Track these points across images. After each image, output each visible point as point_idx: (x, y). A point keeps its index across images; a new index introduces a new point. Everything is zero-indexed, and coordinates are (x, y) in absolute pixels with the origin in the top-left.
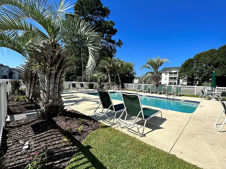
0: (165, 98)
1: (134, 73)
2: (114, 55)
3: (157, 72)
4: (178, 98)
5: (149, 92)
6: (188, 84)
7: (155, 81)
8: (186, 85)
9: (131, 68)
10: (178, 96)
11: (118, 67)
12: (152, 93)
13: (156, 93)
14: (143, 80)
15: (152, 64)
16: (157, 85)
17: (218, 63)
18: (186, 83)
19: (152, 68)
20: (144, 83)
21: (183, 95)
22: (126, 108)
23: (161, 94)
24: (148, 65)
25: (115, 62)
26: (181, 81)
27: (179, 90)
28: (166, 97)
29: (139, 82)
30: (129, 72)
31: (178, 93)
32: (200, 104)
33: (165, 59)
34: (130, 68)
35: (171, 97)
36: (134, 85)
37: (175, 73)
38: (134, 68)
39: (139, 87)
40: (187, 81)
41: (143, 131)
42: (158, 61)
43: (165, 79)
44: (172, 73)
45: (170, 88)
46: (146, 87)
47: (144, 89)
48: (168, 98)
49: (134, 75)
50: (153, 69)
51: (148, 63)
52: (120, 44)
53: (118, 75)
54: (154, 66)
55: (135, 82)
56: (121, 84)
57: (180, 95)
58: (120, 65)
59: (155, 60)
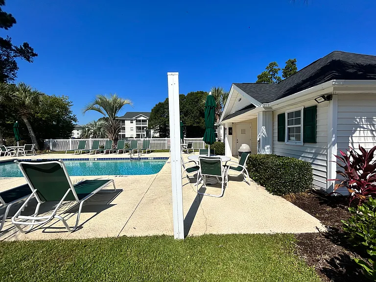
0: (128, 158)
1: (72, 119)
2: (11, 76)
3: (114, 119)
4: (146, 155)
5: (102, 152)
6: (161, 136)
7: (112, 132)
8: (158, 137)
9: (65, 108)
10: (145, 153)
11: (23, 105)
12: (107, 153)
13: (115, 152)
14: (89, 132)
15: (104, 104)
16: (116, 140)
17: (187, 112)
18: (157, 135)
19: (104, 112)
20: (92, 138)
21: (152, 151)
22: (34, 191)
23: (121, 152)
24: (97, 106)
25: (13, 91)
26: (152, 131)
27: (146, 144)
28: (129, 156)
29: (82, 136)
30: (58, 115)
31: (146, 149)
32: (169, 161)
33: (126, 99)
34: (62, 108)
35: (136, 156)
36: (70, 142)
37: (144, 121)
38: (71, 109)
39: (82, 145)
40: (159, 132)
41: (77, 221)
42: (115, 101)
43: (130, 129)
44: (140, 121)
45: (134, 144)
46: (95, 144)
47: (93, 148)
48: (132, 158)
49: (73, 123)
50: (107, 113)
51: (97, 103)
52: (26, 52)
53: (26, 121)
54: (108, 108)
55: (76, 136)
56: (36, 141)
57: (149, 152)
58: (28, 101)
59: (110, 99)
